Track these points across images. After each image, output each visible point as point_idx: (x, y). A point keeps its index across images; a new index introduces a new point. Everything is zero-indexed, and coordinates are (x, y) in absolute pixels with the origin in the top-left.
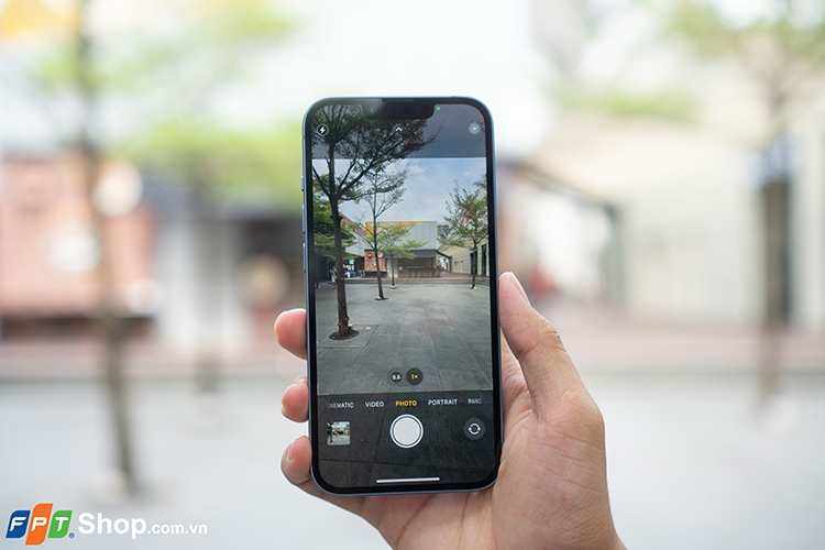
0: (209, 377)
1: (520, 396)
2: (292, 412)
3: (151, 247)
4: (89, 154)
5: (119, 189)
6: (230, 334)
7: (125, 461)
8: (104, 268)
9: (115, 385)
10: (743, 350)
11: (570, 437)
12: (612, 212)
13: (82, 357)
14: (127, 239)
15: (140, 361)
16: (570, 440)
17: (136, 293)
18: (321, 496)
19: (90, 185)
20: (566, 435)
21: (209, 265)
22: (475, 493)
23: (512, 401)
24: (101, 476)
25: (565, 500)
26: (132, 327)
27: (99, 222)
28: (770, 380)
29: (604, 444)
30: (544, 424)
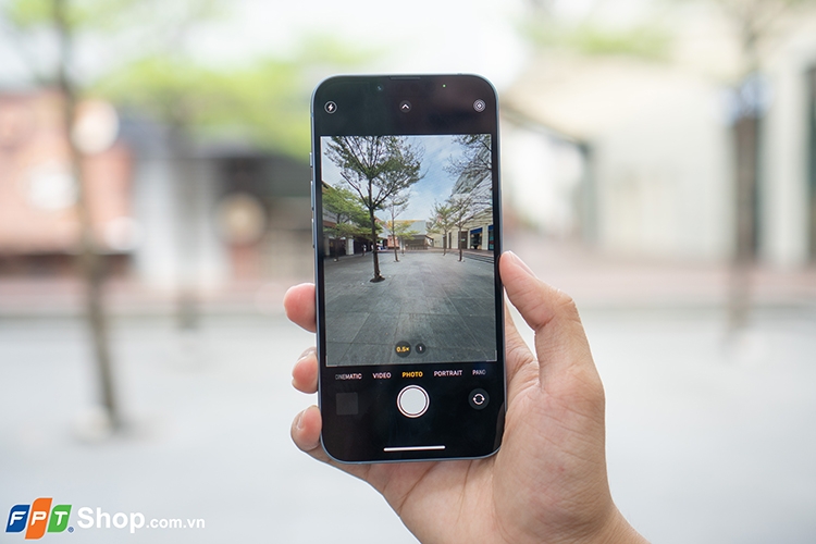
0: (188, 314)
1: (523, 367)
2: (302, 383)
3: (130, 185)
4: (65, 91)
5: (96, 127)
6: (209, 272)
7: (108, 397)
8: (83, 203)
9: (96, 321)
10: (714, 285)
11: (571, 410)
12: (585, 149)
13: (64, 294)
14: (105, 177)
15: (120, 298)
16: (571, 413)
17: (115, 231)
18: (329, 462)
19: (69, 121)
20: (567, 408)
21: (186, 203)
22: (477, 460)
23: (515, 372)
24: (86, 414)
25: (563, 470)
26: (113, 264)
27: (78, 159)
28: (739, 313)
29: (603, 419)
30: (546, 395)
